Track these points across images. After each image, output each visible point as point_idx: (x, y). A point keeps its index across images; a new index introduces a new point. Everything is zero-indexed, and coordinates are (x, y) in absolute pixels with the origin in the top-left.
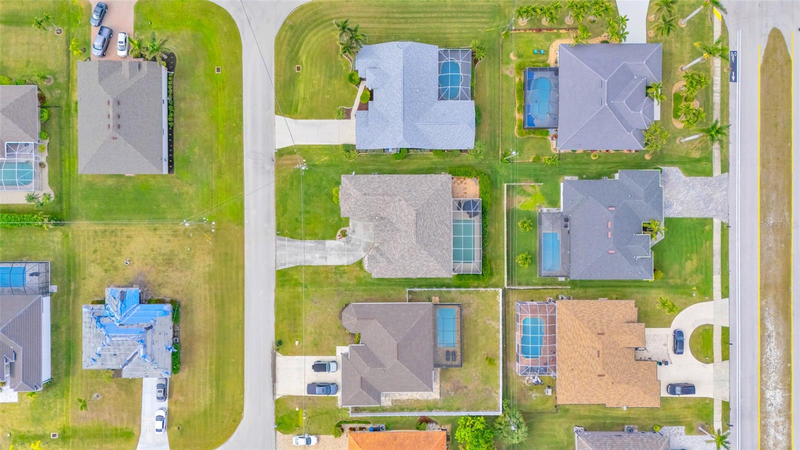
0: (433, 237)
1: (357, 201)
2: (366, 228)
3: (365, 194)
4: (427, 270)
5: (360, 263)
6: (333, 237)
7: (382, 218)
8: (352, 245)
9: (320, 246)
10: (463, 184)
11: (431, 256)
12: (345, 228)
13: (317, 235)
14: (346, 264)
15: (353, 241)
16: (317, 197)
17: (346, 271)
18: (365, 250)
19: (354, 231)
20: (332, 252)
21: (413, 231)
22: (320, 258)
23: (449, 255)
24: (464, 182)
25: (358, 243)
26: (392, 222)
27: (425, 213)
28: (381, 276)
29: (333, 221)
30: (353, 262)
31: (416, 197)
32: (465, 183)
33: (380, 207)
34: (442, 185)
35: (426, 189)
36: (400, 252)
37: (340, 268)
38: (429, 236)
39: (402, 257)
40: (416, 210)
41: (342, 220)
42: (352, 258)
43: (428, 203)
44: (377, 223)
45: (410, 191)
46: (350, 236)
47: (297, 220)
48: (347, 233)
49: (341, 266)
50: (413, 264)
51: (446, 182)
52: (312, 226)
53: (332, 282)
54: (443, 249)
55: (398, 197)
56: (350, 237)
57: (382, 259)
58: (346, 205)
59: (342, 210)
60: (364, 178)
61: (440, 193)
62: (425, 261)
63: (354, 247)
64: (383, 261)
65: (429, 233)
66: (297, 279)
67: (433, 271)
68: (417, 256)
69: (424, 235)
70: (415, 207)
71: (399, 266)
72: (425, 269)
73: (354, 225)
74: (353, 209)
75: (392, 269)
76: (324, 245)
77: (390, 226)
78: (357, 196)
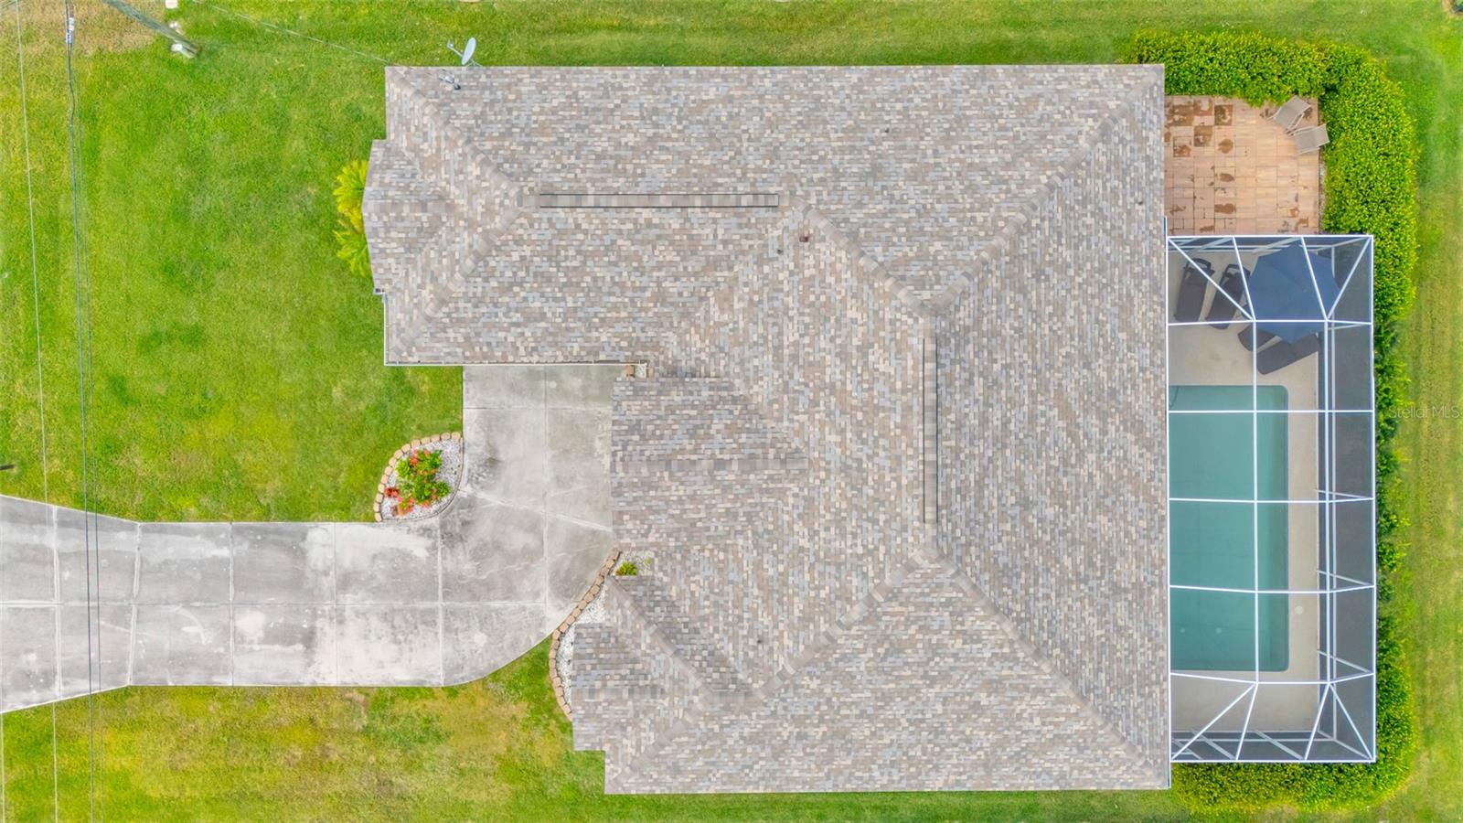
0: (1050, 512)
1: (493, 246)
2: (569, 441)
3: (548, 197)
4: (1002, 743)
5: (537, 664)
6: (353, 505)
7: (673, 372)
8: (480, 555)
9: (273, 558)
10: (1211, 150)
11: (1038, 654)
12: (430, 444)
13: (249, 491)
14: (439, 680)
15: (484, 529)
16: (254, 238)
17: (441, 726)
18: (569, 586)
19: (492, 463)
20: (350, 600)
21: (910, 468)
22: (272, 637)
23: (1150, 634)
24: (1219, 134)
25: (518, 540)
26: (745, 401)
27: (995, 333)
28: (668, 785)
29: (354, 394)
30: (484, 666)
31: (923, 212)
32: (1226, 146)
33: (660, 297)
34: (1105, 132)
35: (992, 158)
36: (807, 619)
37: (403, 707)
38: (1026, 504)
39: (823, 656)
40: (937, 311)
41: (412, 391)
42: (480, 639)
43: (1015, 257)
44: (634, 409)
45: (876, 171)
46: (465, 490)
47: (118, 386)
48: (445, 476)
49: (411, 692)
50: (897, 709)
51: (1128, 113)
52: (218, 427)
53: (350, 795)
54: (1117, 589)
55: (792, 219)
56: (470, 504)
57: (677, 667)
58: (415, 278)
59: (394, 314)
60: (542, 88)
61: (1095, 186)
62: (993, 686)
63: (494, 568)
64: (678, 682)
65: (1019, 478)
66: (125, 775)
67: (1042, 750)
68: (935, 650)
69: (990, 493)
70: (920, 283)
71: (797, 720)
72: (985, 739)
73: (492, 421)
74: (466, 308)
75: (750, 740)
76: (299, 554)
77: (731, 430)
78: (489, 211)
